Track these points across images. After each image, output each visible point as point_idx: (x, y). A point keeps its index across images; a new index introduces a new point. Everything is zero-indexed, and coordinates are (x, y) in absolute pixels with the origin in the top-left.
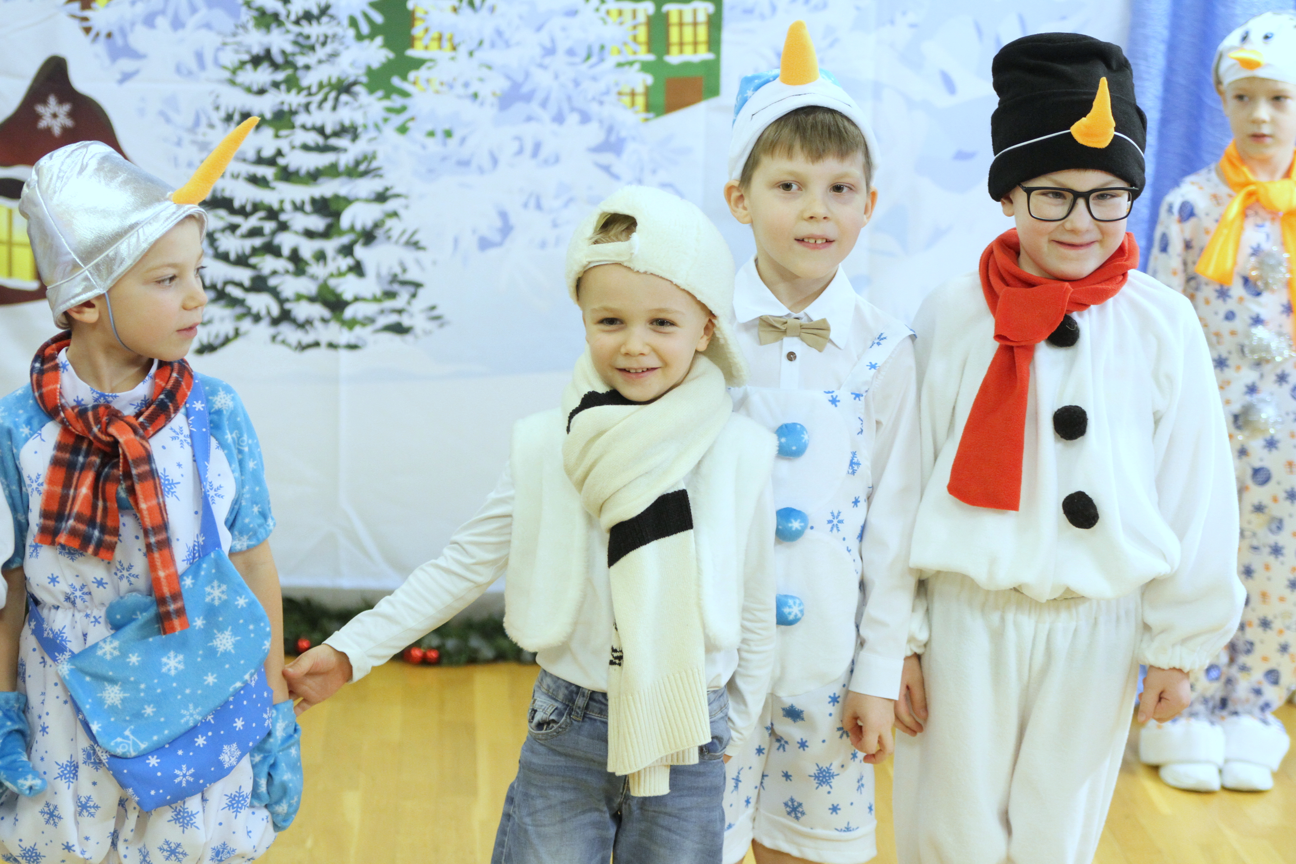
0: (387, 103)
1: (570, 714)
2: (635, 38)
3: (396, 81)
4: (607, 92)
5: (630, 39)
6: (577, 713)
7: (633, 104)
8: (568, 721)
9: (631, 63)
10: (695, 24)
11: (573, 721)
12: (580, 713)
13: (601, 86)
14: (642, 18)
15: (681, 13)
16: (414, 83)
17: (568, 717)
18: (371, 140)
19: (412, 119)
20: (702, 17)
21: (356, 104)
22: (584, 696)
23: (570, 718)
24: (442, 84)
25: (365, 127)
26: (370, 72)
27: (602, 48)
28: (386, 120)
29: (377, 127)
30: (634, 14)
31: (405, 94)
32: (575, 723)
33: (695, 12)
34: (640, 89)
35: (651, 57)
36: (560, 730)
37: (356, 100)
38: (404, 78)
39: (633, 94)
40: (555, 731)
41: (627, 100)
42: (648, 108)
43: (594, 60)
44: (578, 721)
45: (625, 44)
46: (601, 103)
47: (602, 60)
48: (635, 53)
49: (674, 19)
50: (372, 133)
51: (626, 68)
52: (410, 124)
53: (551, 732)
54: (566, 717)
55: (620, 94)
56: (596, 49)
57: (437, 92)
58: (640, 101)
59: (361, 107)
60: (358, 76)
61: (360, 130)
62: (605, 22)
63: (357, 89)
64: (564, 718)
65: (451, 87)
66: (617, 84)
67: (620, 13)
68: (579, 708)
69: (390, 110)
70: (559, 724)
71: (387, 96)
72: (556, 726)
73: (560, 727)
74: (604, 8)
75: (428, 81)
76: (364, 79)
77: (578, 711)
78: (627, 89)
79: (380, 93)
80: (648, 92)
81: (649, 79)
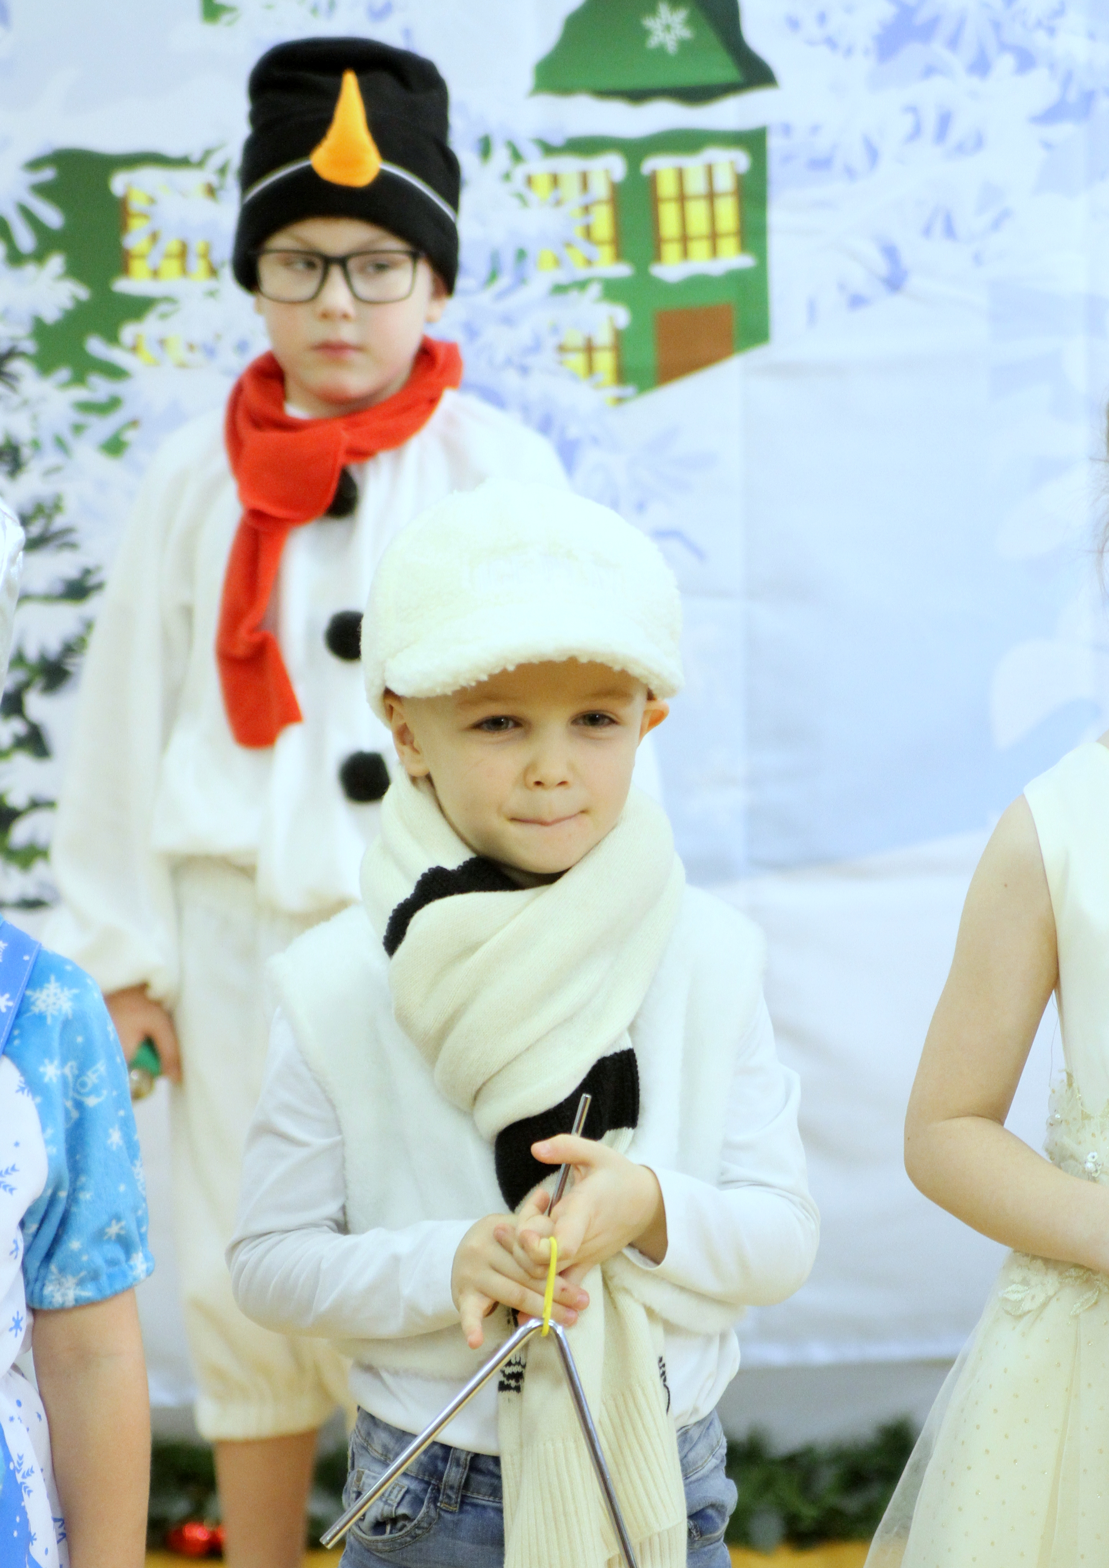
0: (80, 394)
1: (435, 1500)
2: (588, 231)
3: (95, 346)
4: (536, 347)
5: (578, 232)
6: (449, 1497)
7: (590, 368)
8: (433, 1513)
9: (582, 285)
10: (711, 196)
11: (442, 1513)
12: (454, 1496)
13: (523, 334)
14: (600, 189)
15: (680, 175)
16: (134, 349)
17: (432, 1506)
18: (50, 472)
19: (134, 423)
20: (725, 182)
21: (15, 399)
22: (458, 1465)
23: (436, 1507)
24: (191, 347)
25: (36, 445)
26: (40, 329)
27: (521, 255)
28: (78, 429)
29: (61, 445)
30: (584, 181)
31: (115, 372)
32: (448, 1517)
33: (710, 171)
34: (604, 337)
35: (623, 270)
36: (419, 1532)
37: (13, 388)
38: (112, 338)
39: (589, 349)
40: (408, 1534)
41: (577, 361)
42: (622, 375)
43: (504, 281)
44: (451, 1513)
45: (568, 244)
46: (524, 370)
47: (521, 280)
48: (589, 262)
49: (667, 186)
50: (52, 458)
51: (574, 294)
52: (130, 436)
53: (402, 1536)
54: (428, 1507)
55: (562, 349)
56: (508, 259)
57: (182, 366)
58: (605, 362)
59: (25, 403)
60: (13, 339)
61: (26, 452)
62: (522, 199)
63: (17, 366)
64: (424, 1509)
65: (210, 352)
66: (555, 330)
67: (555, 180)
68: (452, 1488)
69: (86, 407)
70: (415, 1522)
71: (79, 379)
72: (409, 1526)
73: (417, 1527)
74: (519, 173)
75: (162, 343)
76: (29, 346)
77: (449, 1492)
78: (576, 339)
79: (64, 373)
80: (620, 342)
81: (622, 316)
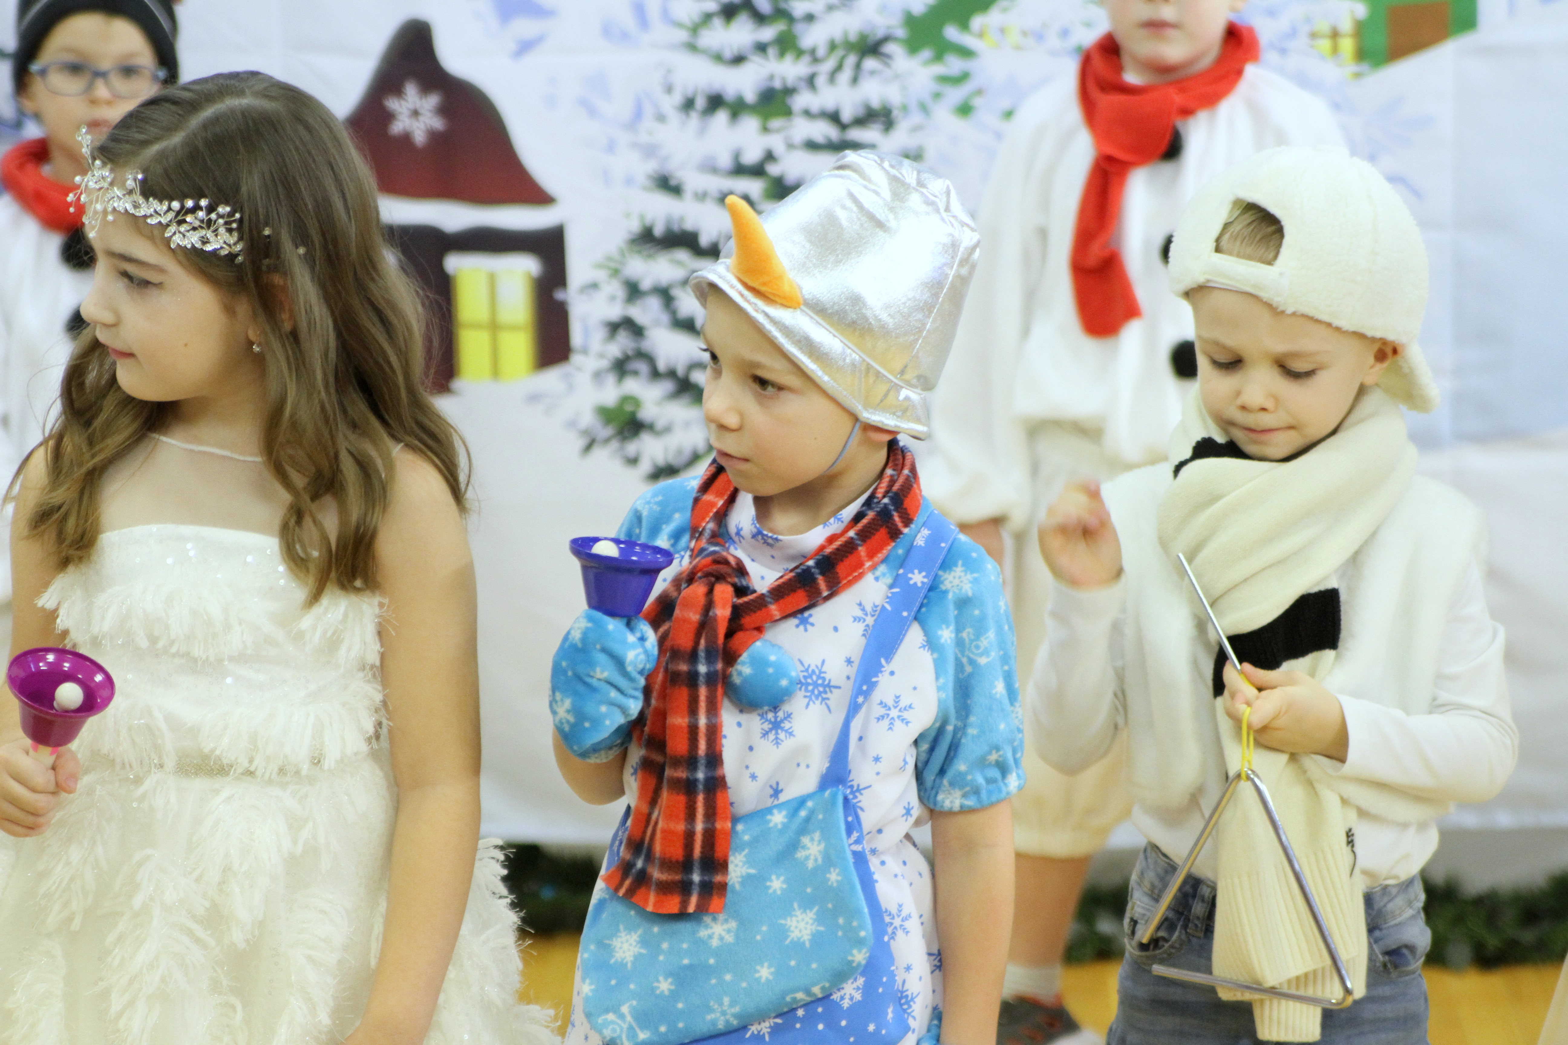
0: (939, 69)
1: (1185, 927)
3: (952, 33)
4: (1293, 33)
6: (1196, 926)
7: (1335, 50)
8: (1183, 937)
11: (1191, 937)
12: (1200, 925)
13: (1283, 23)
16: (981, 35)
17: (1184, 932)
18: (916, 129)
19: (979, 92)
21: (889, 73)
22: (1203, 901)
23: (1187, 933)
24: (1024, 34)
25: (905, 108)
26: (910, 20)
28: (937, 96)
29: (924, 109)
31: (966, 53)
32: (1194, 940)
34: (1346, 26)
36: (1173, 951)
37: (887, 65)
38: (964, 25)
39: (1335, 35)
40: (1165, 952)
41: (1325, 45)
42: (1361, 55)
44: (1199, 938)
46: (1283, 52)
50: (916, 118)
52: (977, 102)
53: (1161, 954)
54: (1180, 932)
55: (1314, 36)
57: (1018, 48)
58: (1347, 45)
59: (897, 77)
60: (889, 27)
61: (897, 114)
63: (890, 48)
64: (1177, 934)
65: (1039, 37)
66: (1308, 20)
68: (1198, 918)
69: (944, 79)
70: (1170, 943)
71: (938, 57)
72: (1167, 945)
73: (1172, 947)
75: (1002, 31)
76: (901, 33)
77: (1197, 922)
78: (1324, 26)
79: (926, 53)
80: (1360, 30)
81: (1361, 9)
